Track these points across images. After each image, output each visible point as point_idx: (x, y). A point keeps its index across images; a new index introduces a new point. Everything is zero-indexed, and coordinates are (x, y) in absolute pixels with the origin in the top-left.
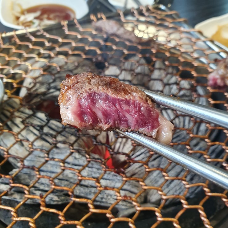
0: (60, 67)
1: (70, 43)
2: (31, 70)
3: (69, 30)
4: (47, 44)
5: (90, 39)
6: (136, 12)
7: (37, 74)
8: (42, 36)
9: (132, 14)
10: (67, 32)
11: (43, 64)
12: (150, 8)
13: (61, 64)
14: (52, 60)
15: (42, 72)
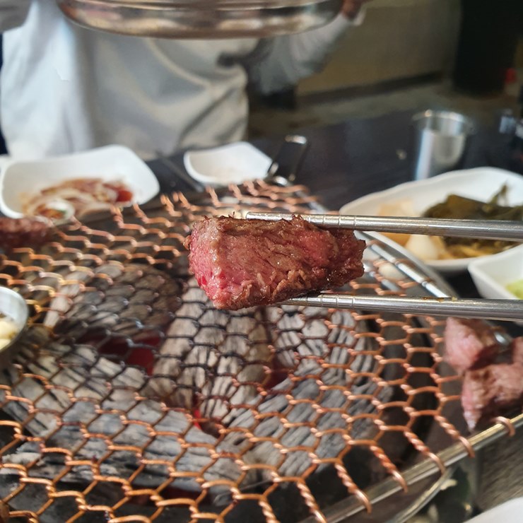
0: (114, 279)
1: (128, 243)
2: (64, 286)
3: (125, 222)
4: (89, 244)
5: (162, 235)
6: (237, 191)
7: (74, 292)
8: (79, 232)
9: (231, 194)
10: (122, 225)
11: (84, 276)
12: (261, 183)
13: (114, 275)
14: (99, 269)
15: (83, 288)
